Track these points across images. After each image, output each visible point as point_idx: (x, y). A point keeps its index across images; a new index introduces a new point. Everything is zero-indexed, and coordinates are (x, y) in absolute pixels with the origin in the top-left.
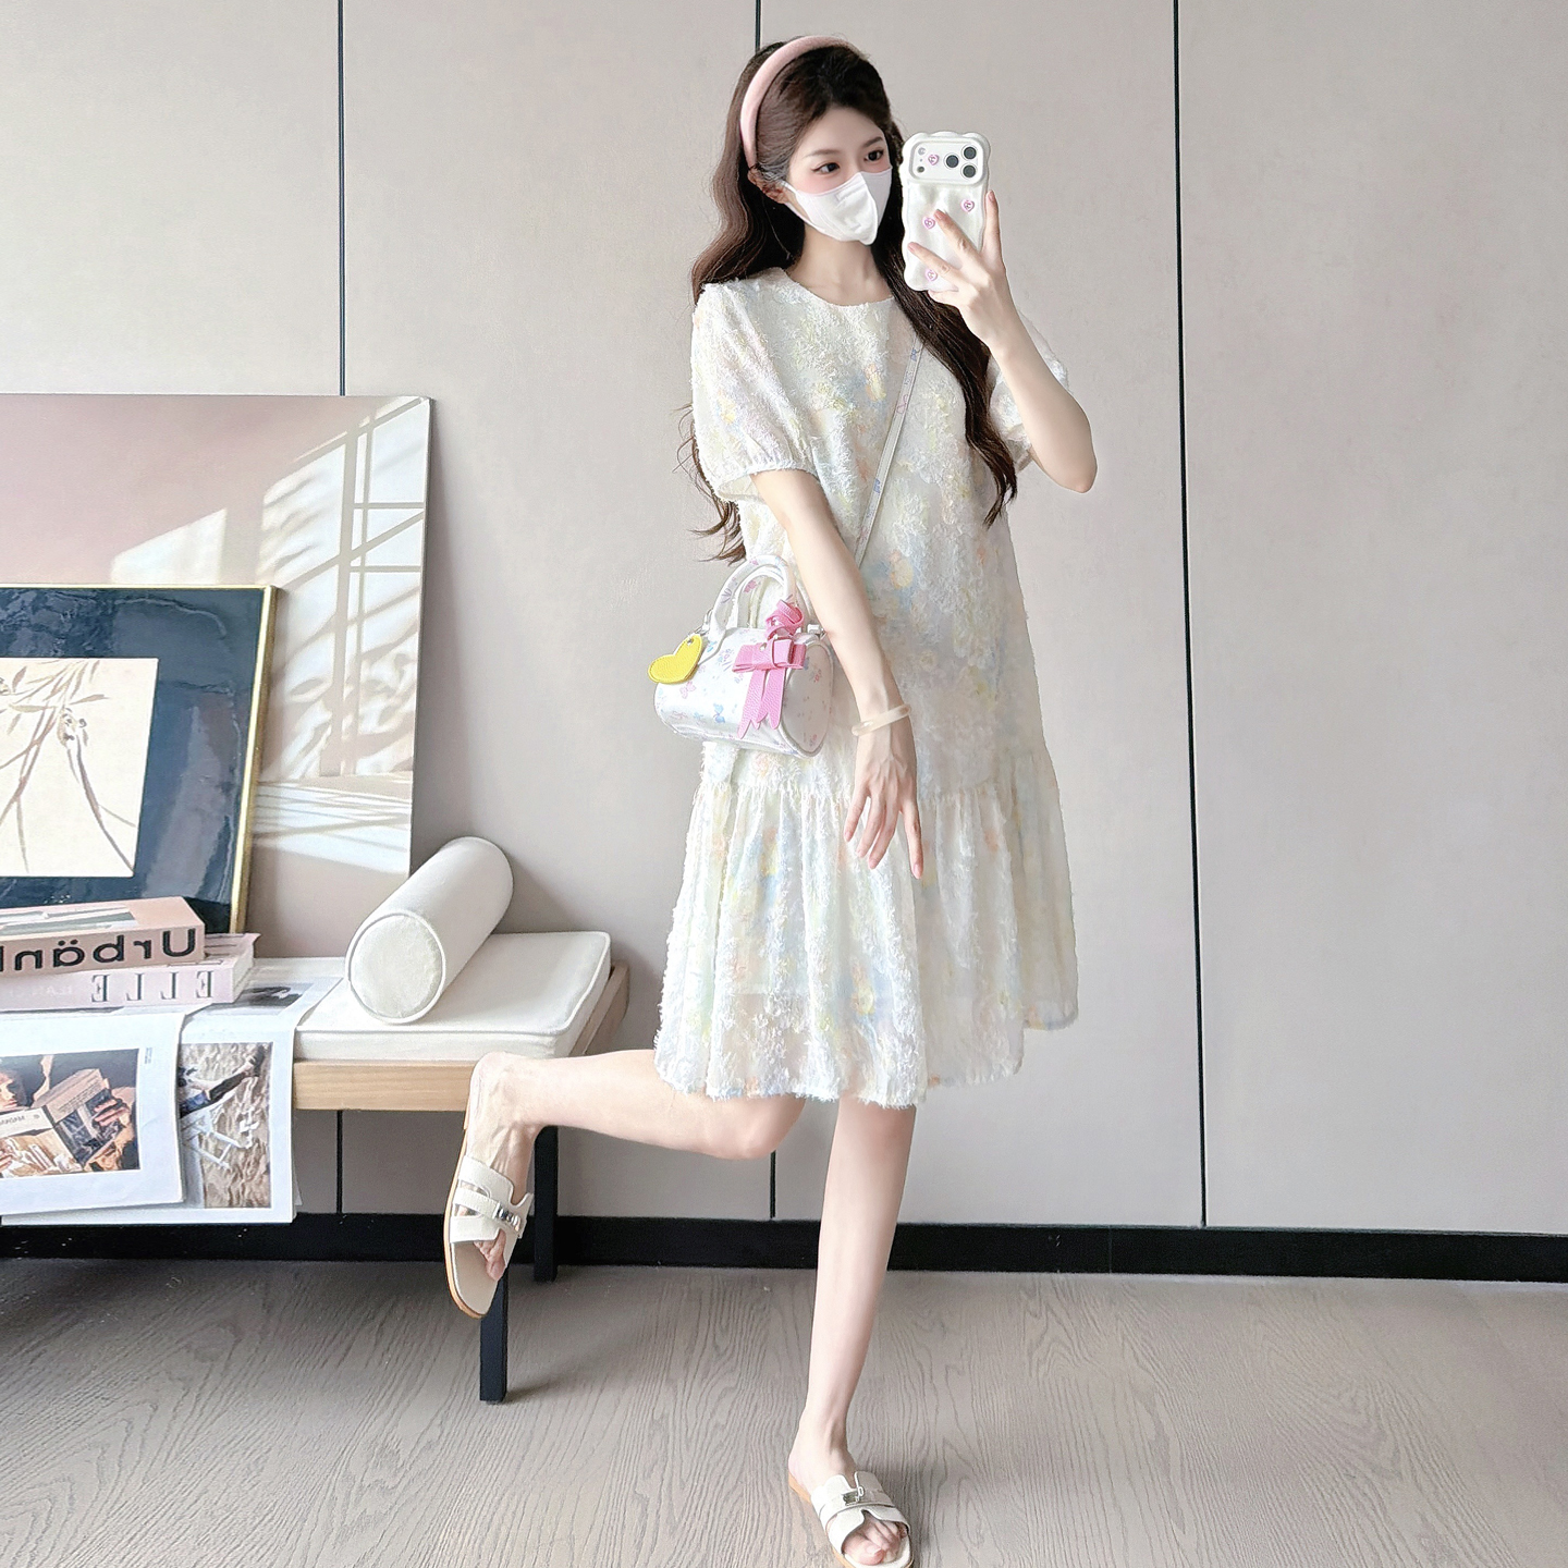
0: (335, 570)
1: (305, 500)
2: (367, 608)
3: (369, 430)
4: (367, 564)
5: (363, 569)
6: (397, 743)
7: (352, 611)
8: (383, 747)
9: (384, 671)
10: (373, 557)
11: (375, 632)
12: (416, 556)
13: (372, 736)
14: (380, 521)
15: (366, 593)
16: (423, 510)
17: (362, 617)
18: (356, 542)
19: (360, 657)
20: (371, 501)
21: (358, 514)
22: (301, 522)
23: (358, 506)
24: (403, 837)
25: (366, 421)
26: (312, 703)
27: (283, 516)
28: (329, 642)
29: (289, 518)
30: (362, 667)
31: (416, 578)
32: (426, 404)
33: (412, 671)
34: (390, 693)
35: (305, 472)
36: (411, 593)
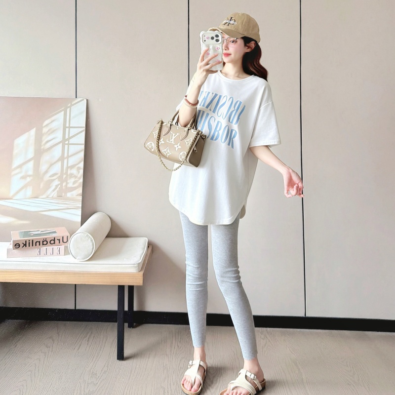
0: (61, 144)
1: (54, 125)
3: (70, 107)
4: (70, 143)
5: (69, 144)
6: (77, 190)
7: (66, 155)
8: (74, 190)
9: (74, 171)
10: (72, 141)
11: (72, 161)
12: (83, 141)
13: (71, 187)
15: (69, 151)
16: (84, 129)
17: (68, 157)
18: (67, 137)
19: (68, 167)
20: (71, 126)
21: (67, 129)
22: (53, 131)
23: (67, 127)
24: (79, 212)
25: (69, 105)
26: (55, 179)
27: (47, 130)
28: (59, 164)
29: (48, 131)
30: (69, 169)
31: (83, 147)
32: (85, 100)
33: (82, 171)
34: (76, 177)
35: (53, 118)
36: (81, 151)
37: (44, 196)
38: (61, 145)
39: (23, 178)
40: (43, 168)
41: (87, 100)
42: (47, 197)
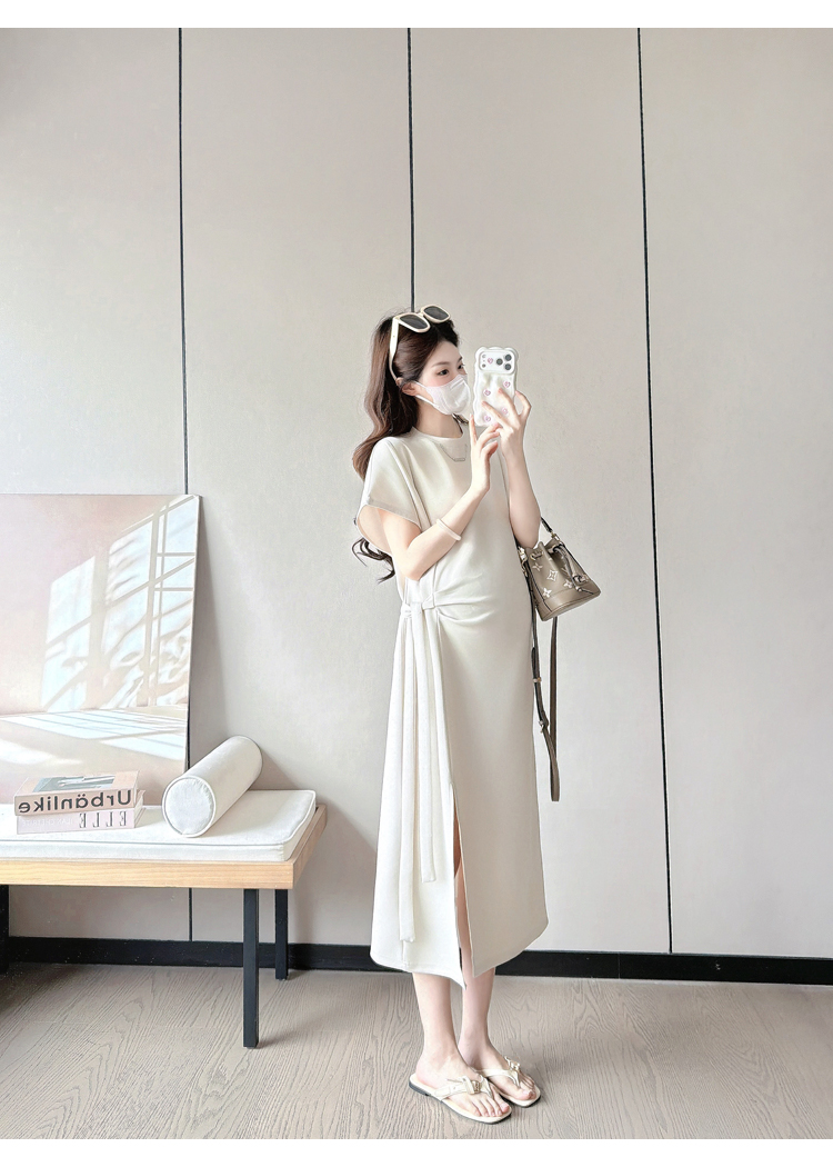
0: (147, 588)
1: (131, 550)
2: (164, 610)
3: (165, 513)
4: (164, 586)
5: (162, 590)
6: (180, 688)
7: (155, 612)
8: (171, 690)
9: (172, 647)
10: (168, 582)
11: (168, 624)
12: (191, 582)
13: (166, 684)
14: (171, 563)
15: (163, 603)
16: (195, 557)
17: (161, 615)
18: (158, 574)
19: (159, 638)
20: (167, 551)
21: (159, 559)
22: (130, 563)
23: (159, 555)
24: (183, 740)
25: (164, 508)
26: (133, 666)
27: (118, 561)
28: (143, 630)
29: (121, 562)
30: (161, 643)
31: (191, 594)
32: (197, 499)
33: (188, 646)
34: (175, 660)
35: (130, 536)
36: (187, 603)
37: (110, 705)
38: (146, 590)
39: (69, 663)
40: (111, 639)
41: (201, 498)
42: (117, 708)
